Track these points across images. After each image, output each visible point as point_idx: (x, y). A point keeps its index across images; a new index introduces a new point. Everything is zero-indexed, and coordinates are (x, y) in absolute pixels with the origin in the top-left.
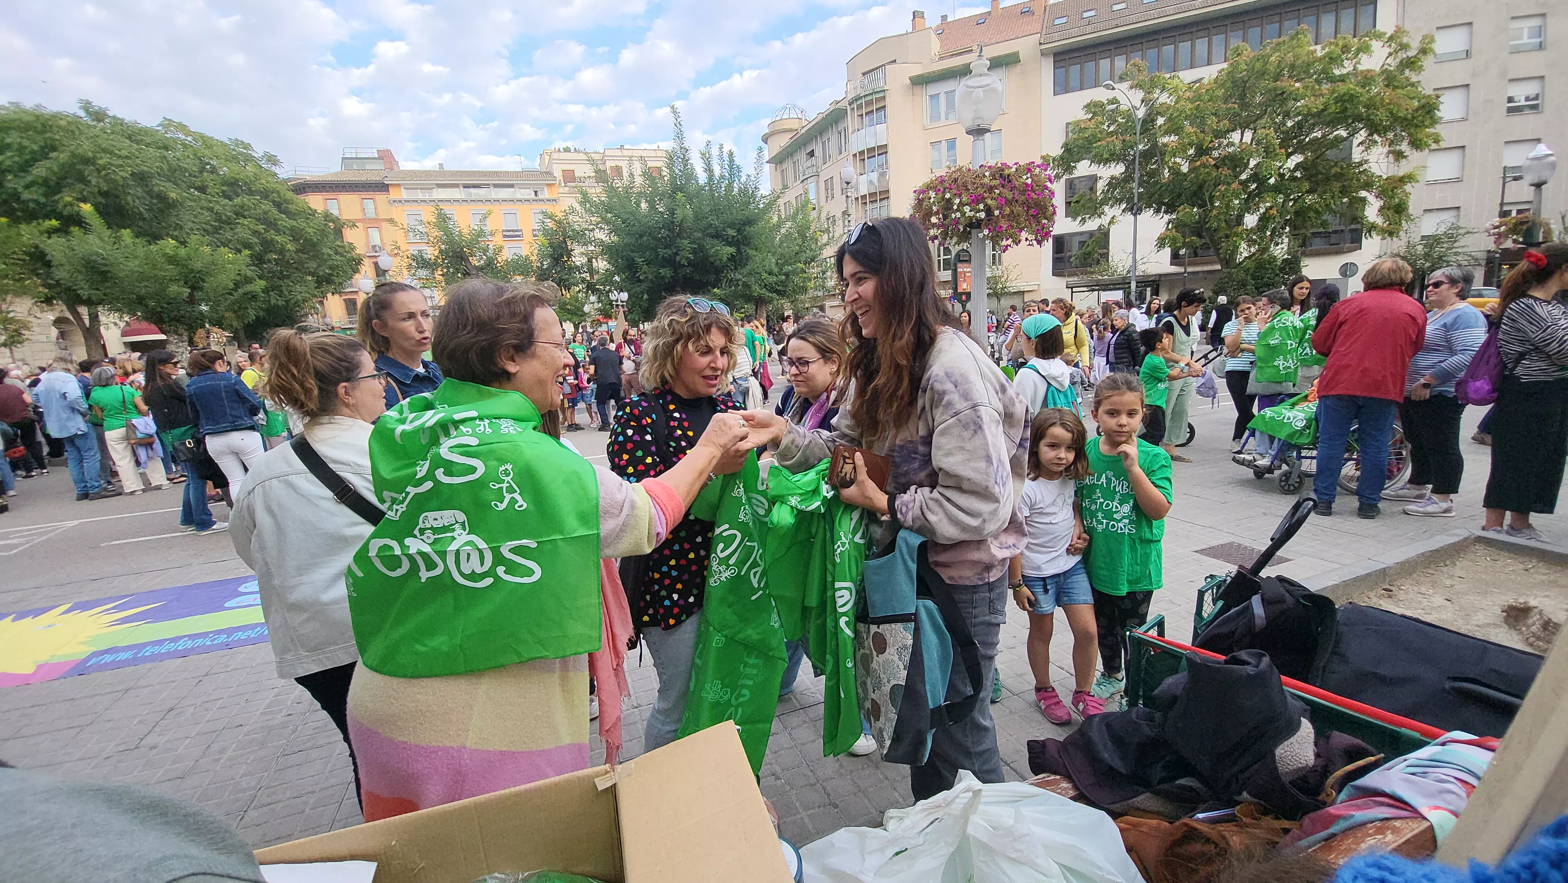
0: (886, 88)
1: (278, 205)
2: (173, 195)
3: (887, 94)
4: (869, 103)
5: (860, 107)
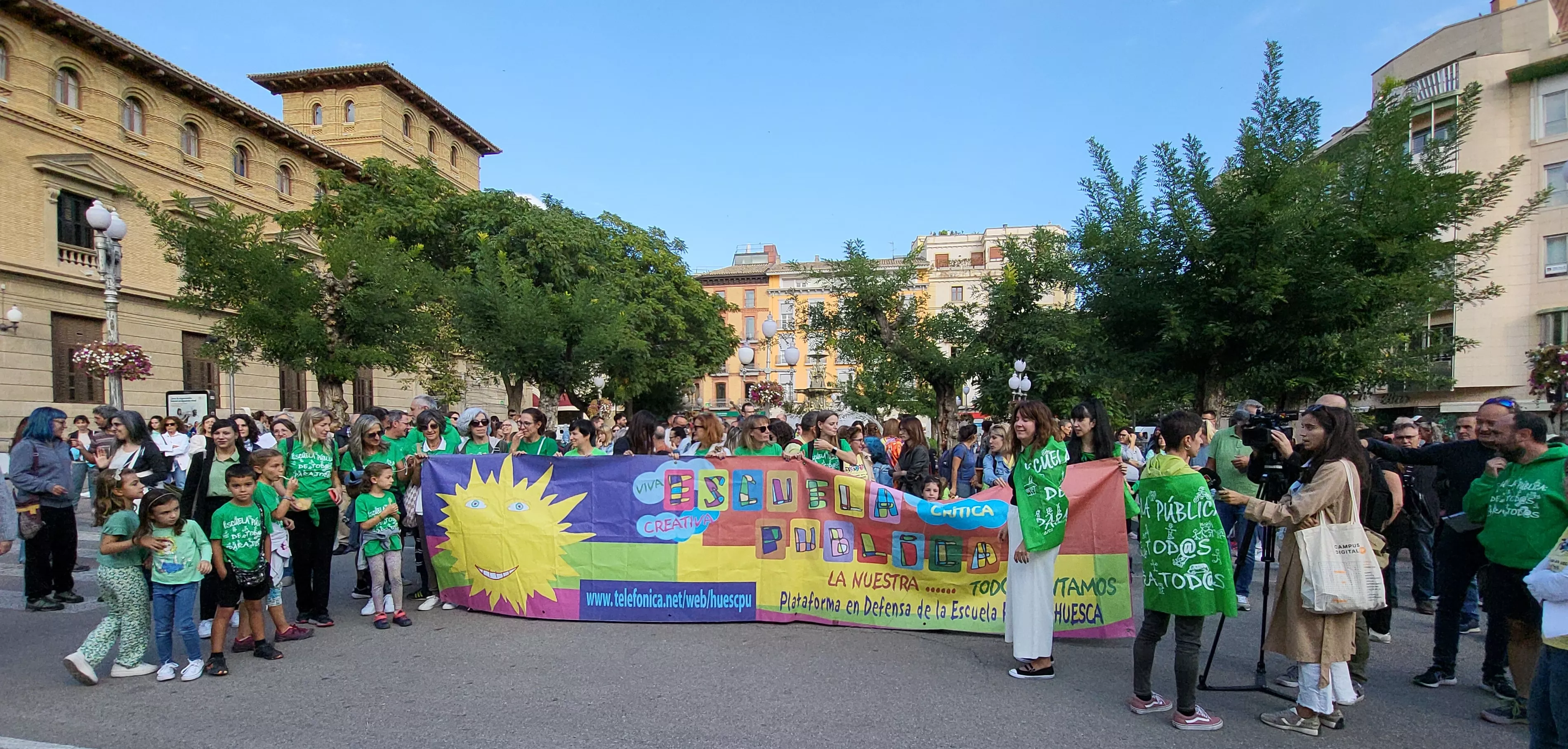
1: (677, 286)
2: (592, 268)
4: (1422, 118)
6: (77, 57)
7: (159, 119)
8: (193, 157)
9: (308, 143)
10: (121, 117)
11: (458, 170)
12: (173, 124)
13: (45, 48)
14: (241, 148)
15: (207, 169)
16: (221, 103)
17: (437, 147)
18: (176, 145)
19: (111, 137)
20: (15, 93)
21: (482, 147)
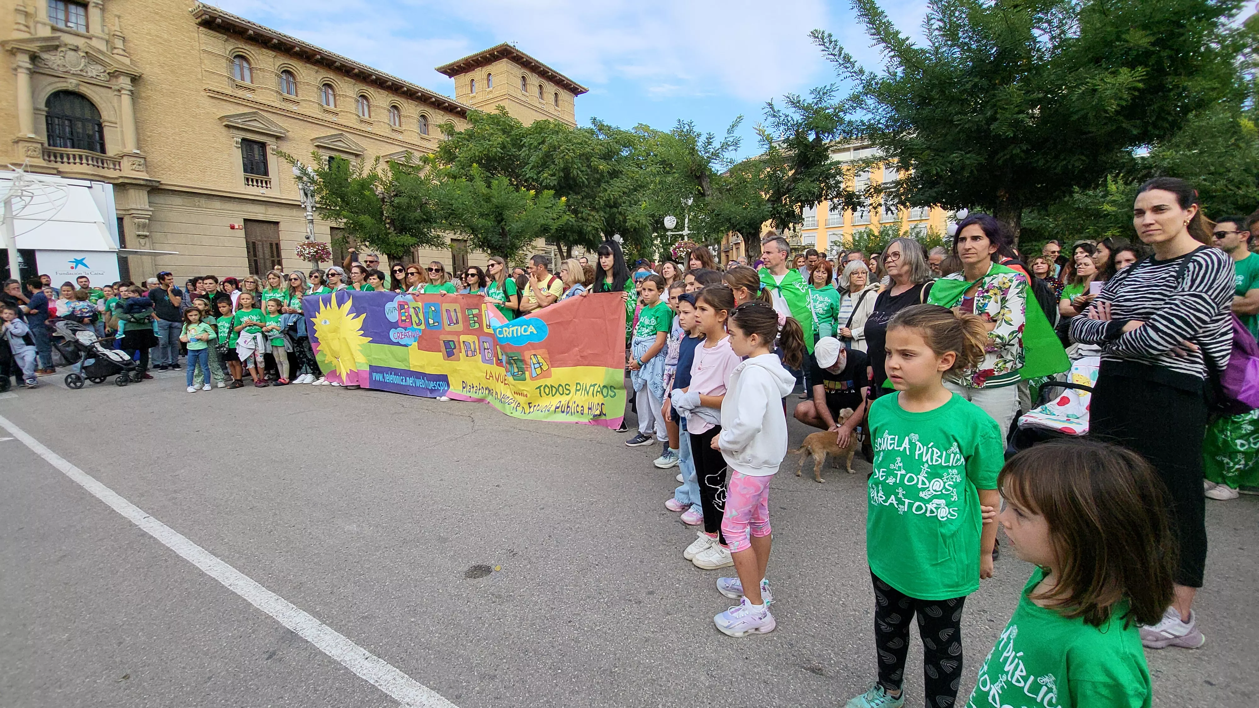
6: (331, 76)
7: (377, 106)
8: (397, 127)
9: (460, 107)
10: (357, 108)
11: (560, 109)
12: (384, 108)
13: (313, 73)
14: (423, 116)
15: (405, 133)
16: (408, 90)
17: (545, 95)
18: (387, 121)
19: (352, 122)
20: (302, 103)
21: (575, 90)
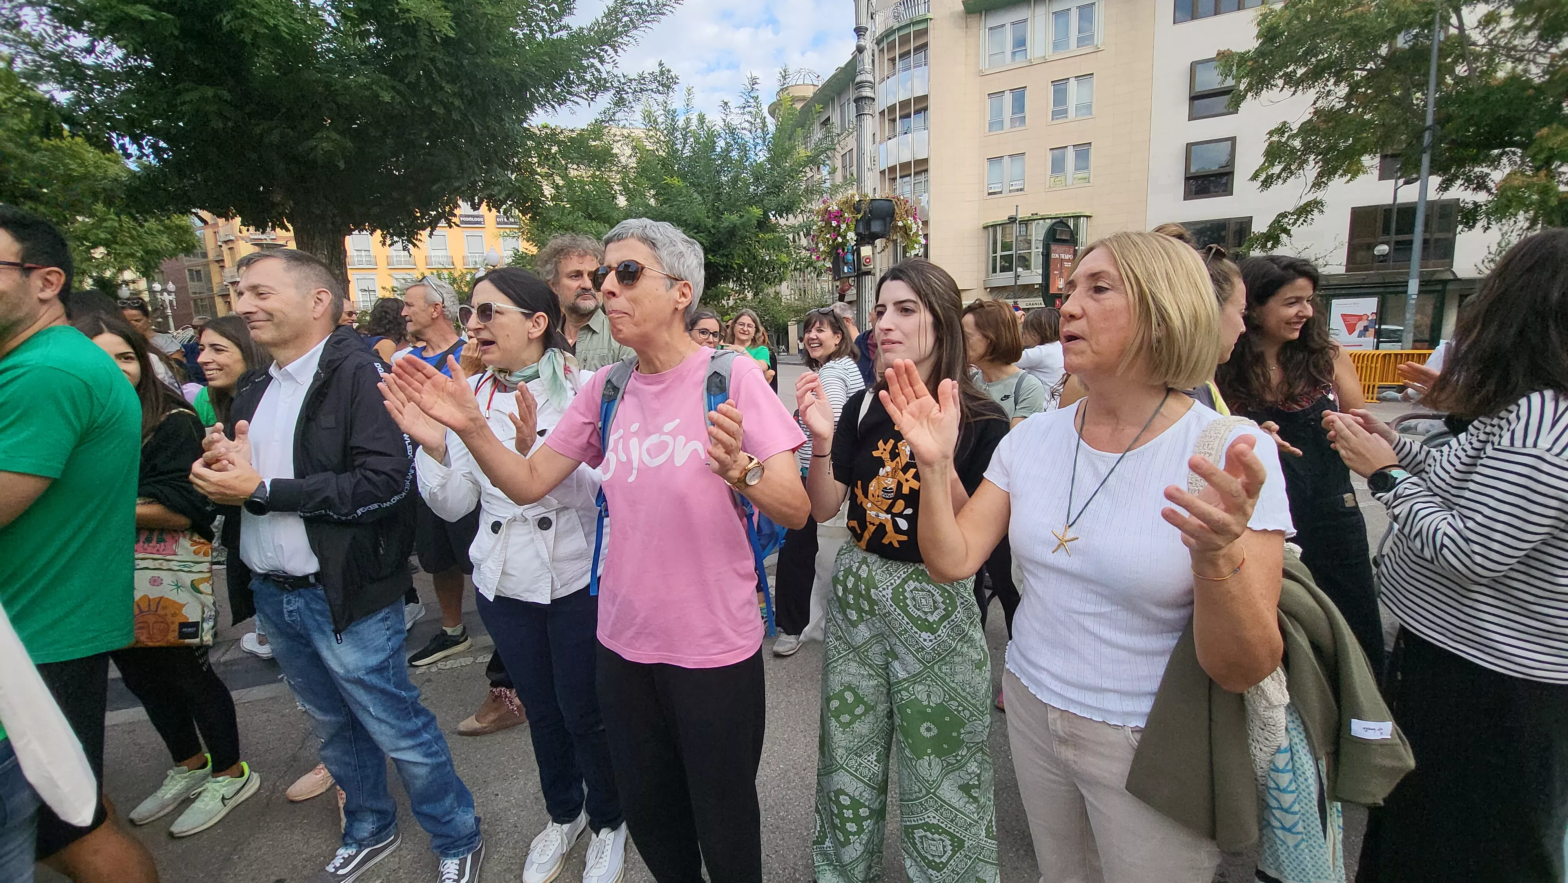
0: (929, 16)
3: (931, 25)
4: (904, 40)
5: (892, 47)
